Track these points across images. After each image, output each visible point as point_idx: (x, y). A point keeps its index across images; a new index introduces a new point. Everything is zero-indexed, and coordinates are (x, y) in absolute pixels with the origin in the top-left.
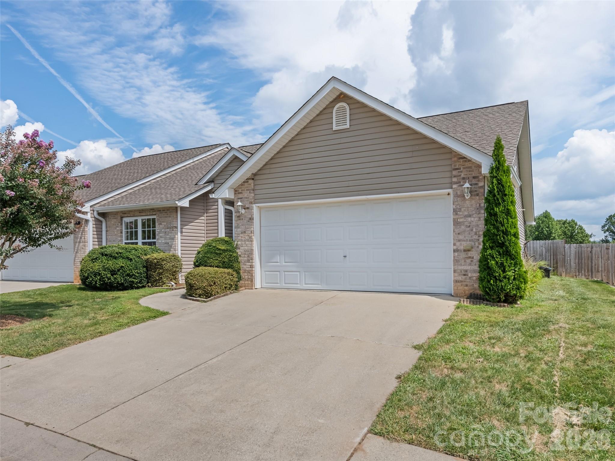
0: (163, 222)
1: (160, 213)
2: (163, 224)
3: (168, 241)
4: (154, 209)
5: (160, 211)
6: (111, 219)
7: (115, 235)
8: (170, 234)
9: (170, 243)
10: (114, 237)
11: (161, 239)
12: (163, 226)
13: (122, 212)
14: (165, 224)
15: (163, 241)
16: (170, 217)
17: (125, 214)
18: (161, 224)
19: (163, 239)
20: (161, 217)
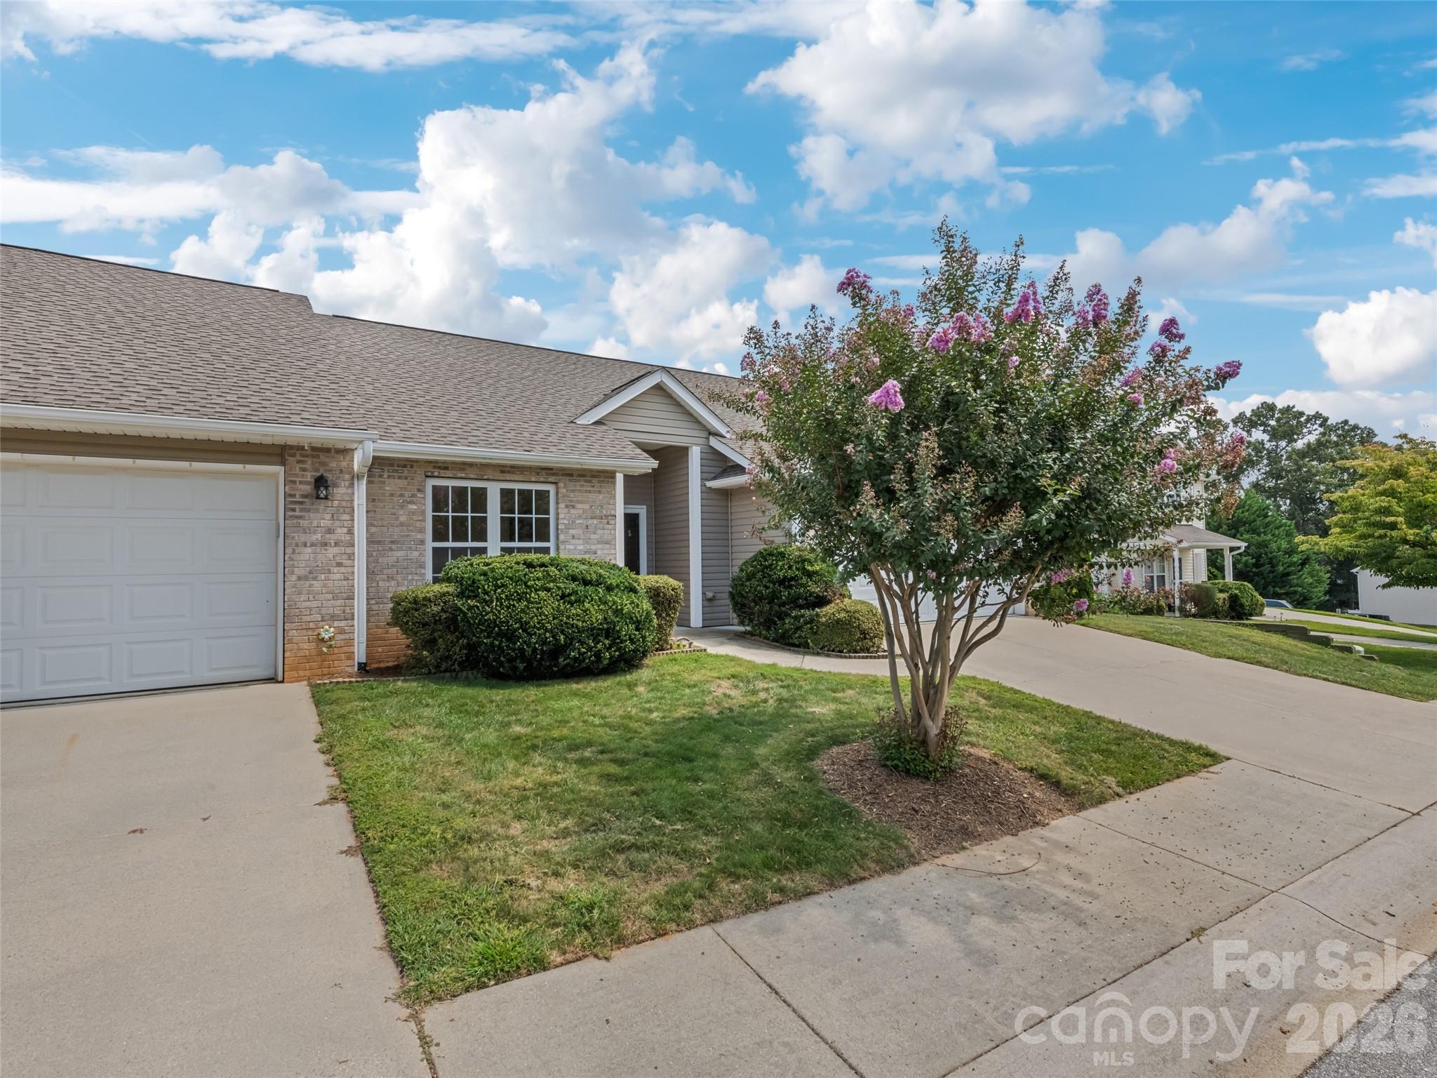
0: (581, 502)
1: (570, 480)
2: (579, 506)
3: (593, 547)
4: (551, 469)
5: (571, 475)
6: (381, 476)
7: (402, 524)
8: (600, 532)
9: (599, 552)
10: (396, 530)
11: (573, 541)
12: (581, 511)
13: (430, 462)
14: (587, 507)
15: (581, 547)
16: (600, 492)
17: (447, 468)
18: (573, 507)
19: (581, 542)
20: (573, 491)
